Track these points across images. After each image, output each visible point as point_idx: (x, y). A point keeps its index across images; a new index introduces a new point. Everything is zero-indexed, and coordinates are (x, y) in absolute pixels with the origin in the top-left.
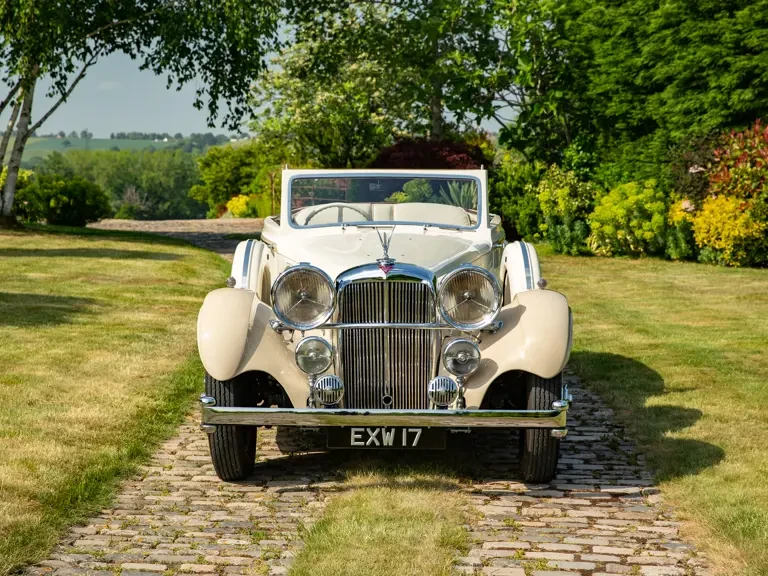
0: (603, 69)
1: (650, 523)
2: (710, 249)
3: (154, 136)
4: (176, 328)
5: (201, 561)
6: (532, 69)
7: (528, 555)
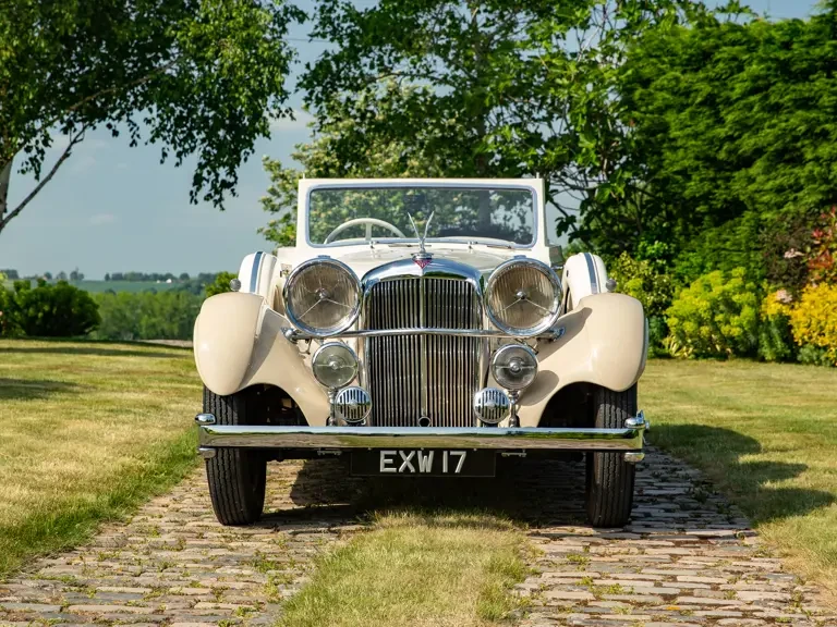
0: (679, 143)
1: (748, 560)
2: (812, 347)
3: (156, 277)
4: (173, 406)
5: (193, 584)
6: (597, 146)
7: (596, 582)
